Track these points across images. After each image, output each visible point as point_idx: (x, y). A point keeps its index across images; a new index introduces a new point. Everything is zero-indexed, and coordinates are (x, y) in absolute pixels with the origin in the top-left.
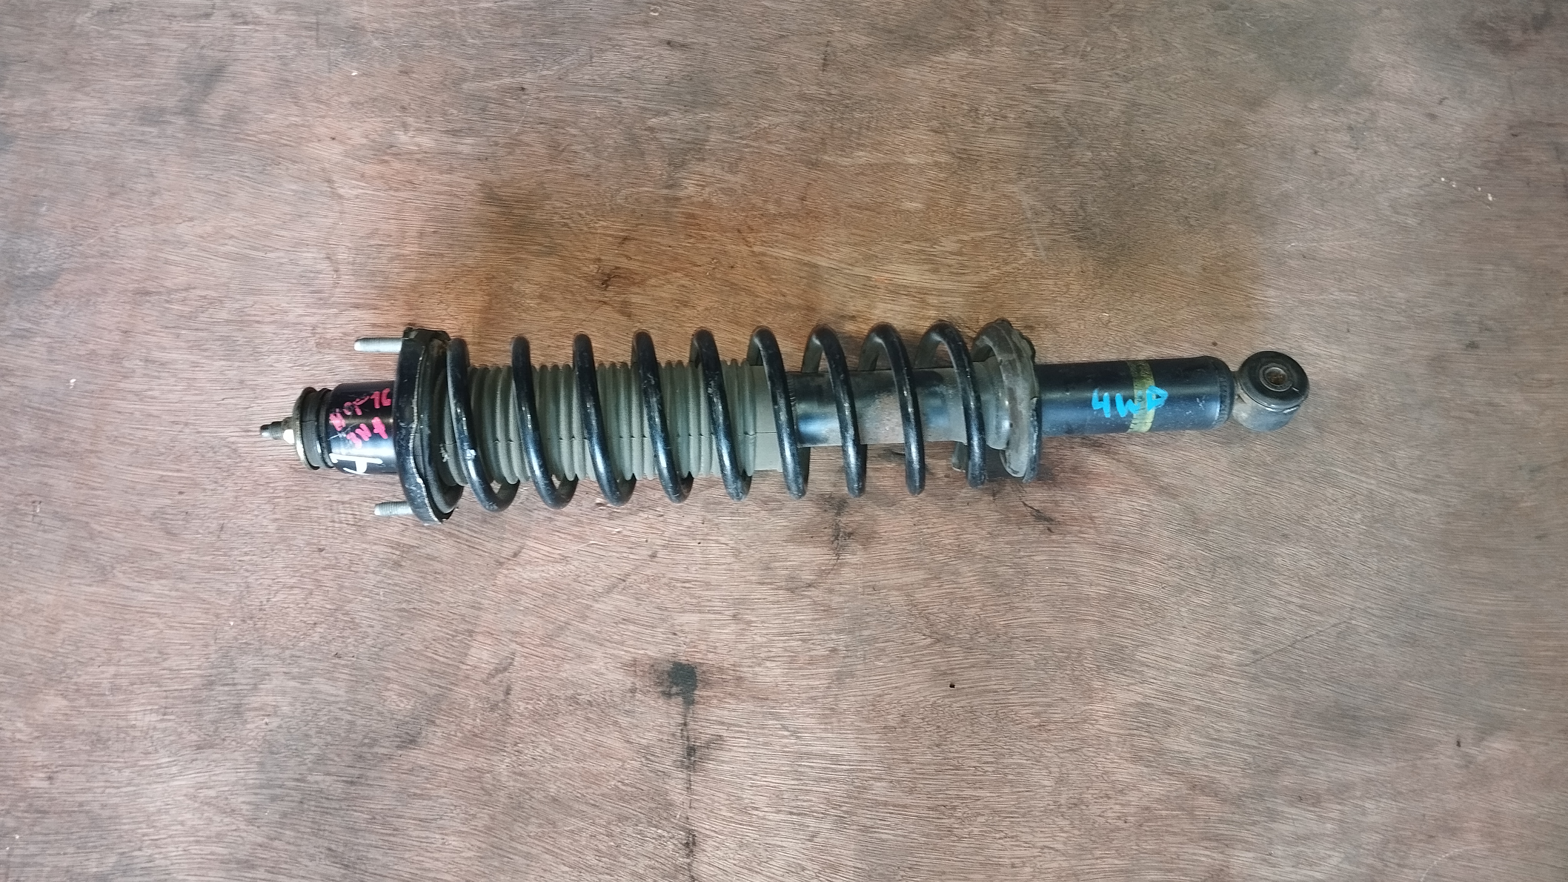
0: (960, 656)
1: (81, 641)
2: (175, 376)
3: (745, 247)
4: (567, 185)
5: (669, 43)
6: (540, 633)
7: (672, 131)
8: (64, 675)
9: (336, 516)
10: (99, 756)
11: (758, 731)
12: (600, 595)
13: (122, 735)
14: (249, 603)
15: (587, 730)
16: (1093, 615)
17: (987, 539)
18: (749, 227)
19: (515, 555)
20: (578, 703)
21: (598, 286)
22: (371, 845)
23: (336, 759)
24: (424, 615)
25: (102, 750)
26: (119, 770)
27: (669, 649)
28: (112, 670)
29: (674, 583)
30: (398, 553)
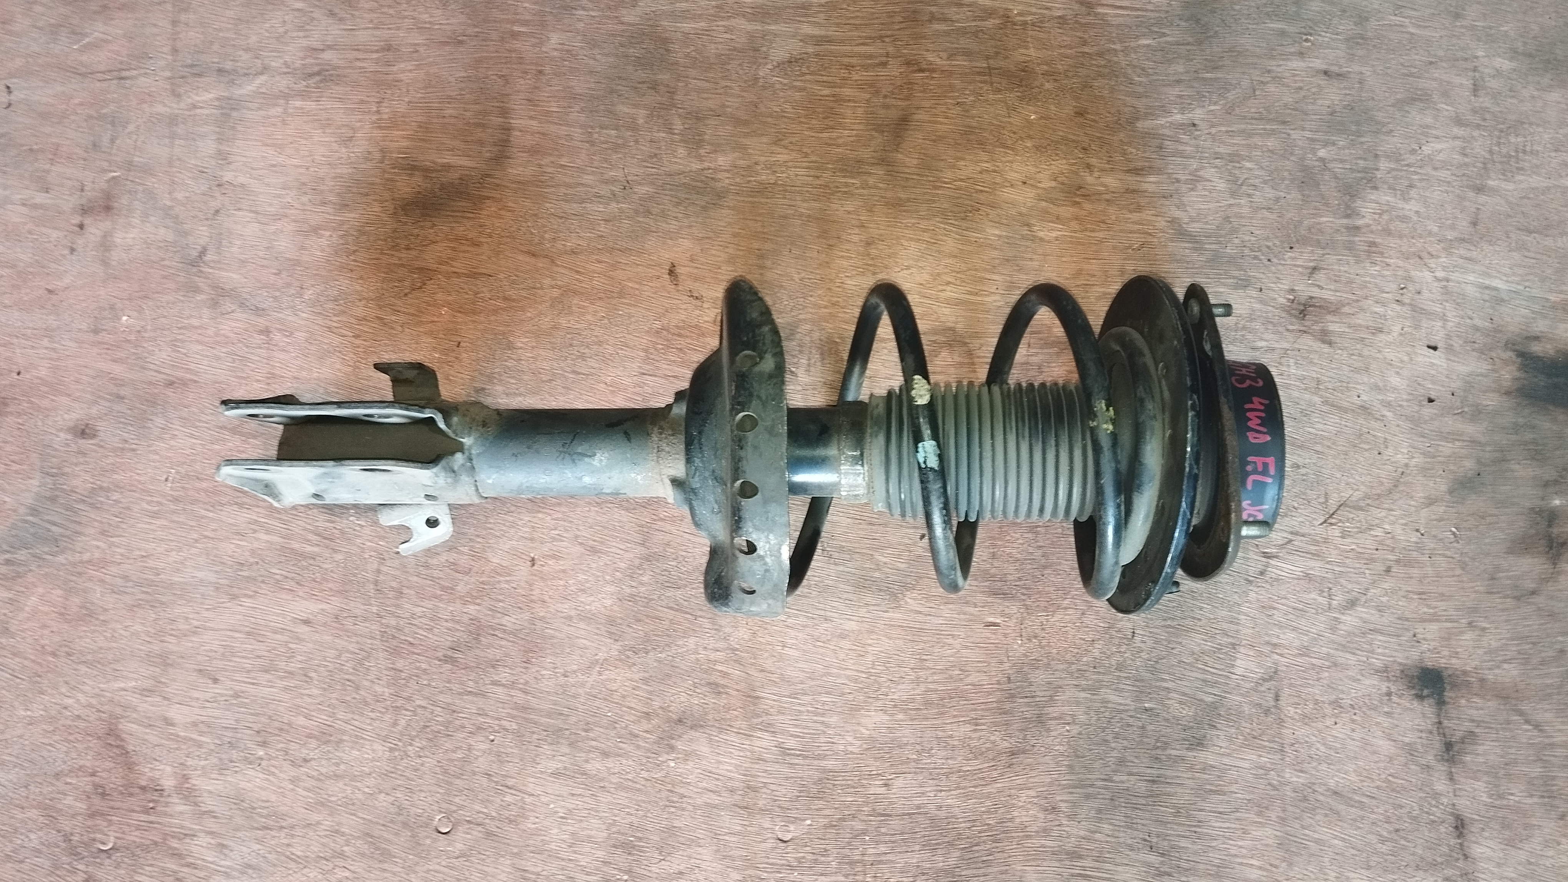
4: (1251, 218)
6: (1297, 644)
7: (1342, 161)
11: (1504, 726)
12: (1345, 608)
19: (1263, 574)
20: (1341, 707)
22: (1179, 836)
23: (1135, 760)
27: (1414, 655)
29: (1411, 595)
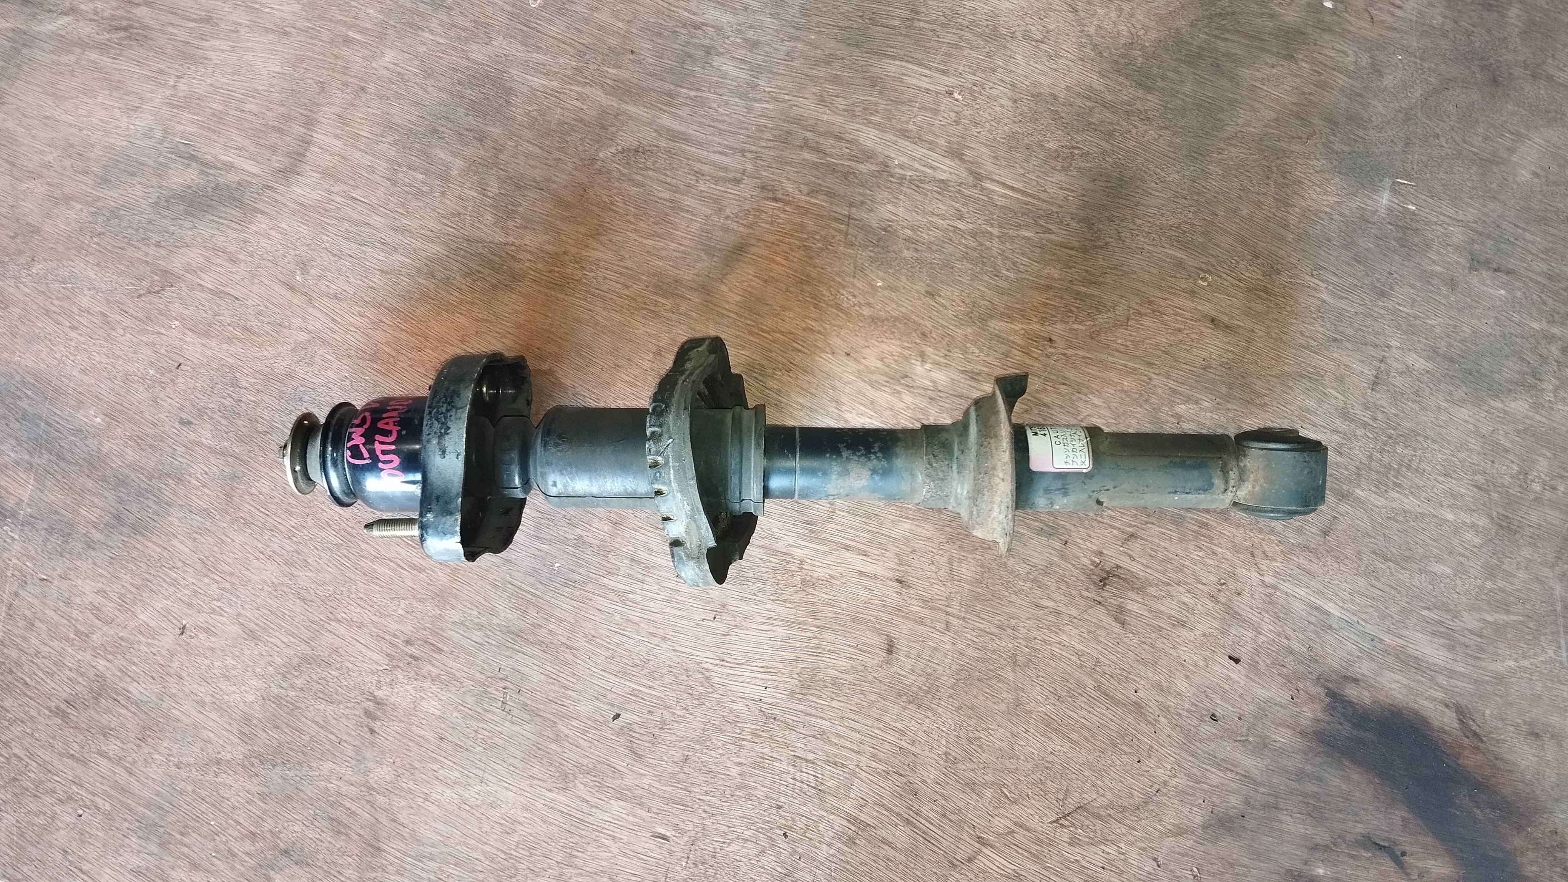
3: (1256, 574)
5: (1213, 320)
14: (703, 847)
18: (1264, 553)
21: (1095, 583)
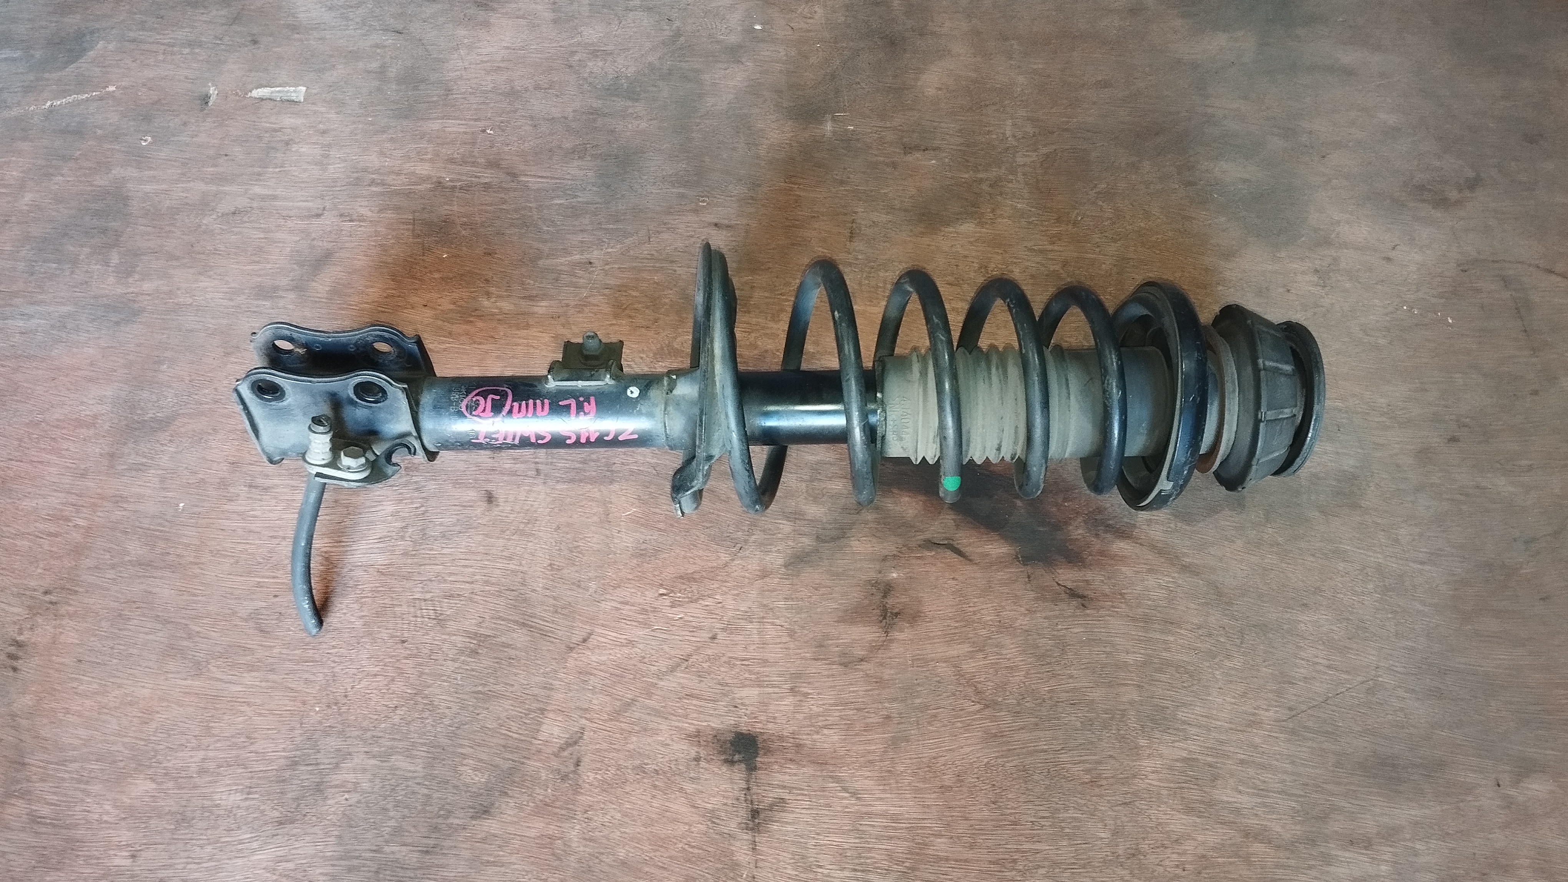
0: (1009, 719)
1: (173, 730)
2: (275, 498)
6: (608, 709)
8: (154, 760)
9: (419, 612)
10: (183, 834)
11: (818, 793)
12: (664, 674)
13: (207, 814)
15: (654, 797)
16: (1132, 680)
17: (1025, 615)
19: (585, 641)
20: (644, 772)
23: (412, 830)
24: (499, 696)
25: (186, 828)
26: (202, 847)
27: (731, 720)
28: (201, 754)
29: (734, 661)
30: (475, 642)
